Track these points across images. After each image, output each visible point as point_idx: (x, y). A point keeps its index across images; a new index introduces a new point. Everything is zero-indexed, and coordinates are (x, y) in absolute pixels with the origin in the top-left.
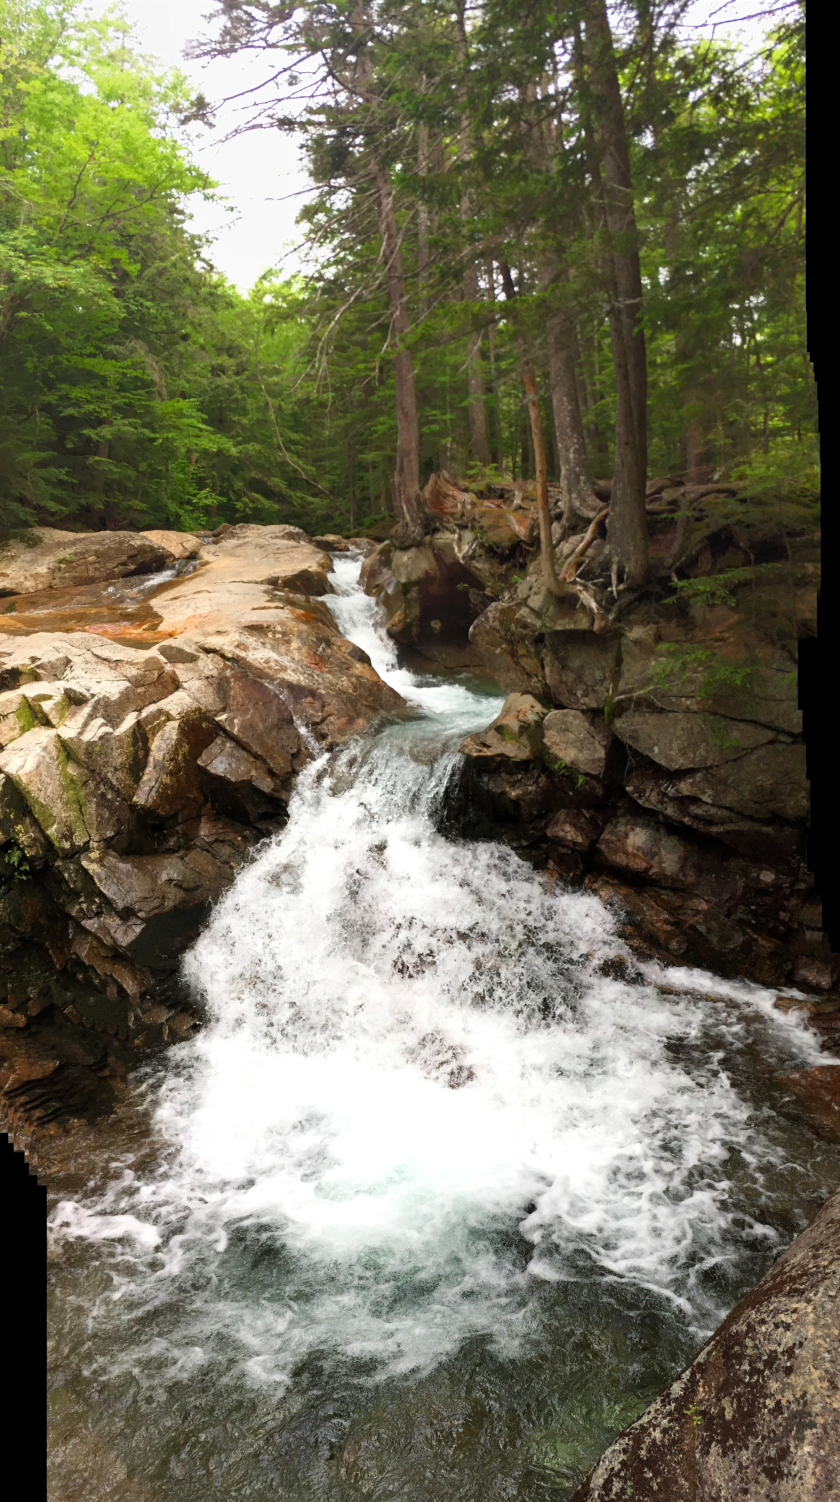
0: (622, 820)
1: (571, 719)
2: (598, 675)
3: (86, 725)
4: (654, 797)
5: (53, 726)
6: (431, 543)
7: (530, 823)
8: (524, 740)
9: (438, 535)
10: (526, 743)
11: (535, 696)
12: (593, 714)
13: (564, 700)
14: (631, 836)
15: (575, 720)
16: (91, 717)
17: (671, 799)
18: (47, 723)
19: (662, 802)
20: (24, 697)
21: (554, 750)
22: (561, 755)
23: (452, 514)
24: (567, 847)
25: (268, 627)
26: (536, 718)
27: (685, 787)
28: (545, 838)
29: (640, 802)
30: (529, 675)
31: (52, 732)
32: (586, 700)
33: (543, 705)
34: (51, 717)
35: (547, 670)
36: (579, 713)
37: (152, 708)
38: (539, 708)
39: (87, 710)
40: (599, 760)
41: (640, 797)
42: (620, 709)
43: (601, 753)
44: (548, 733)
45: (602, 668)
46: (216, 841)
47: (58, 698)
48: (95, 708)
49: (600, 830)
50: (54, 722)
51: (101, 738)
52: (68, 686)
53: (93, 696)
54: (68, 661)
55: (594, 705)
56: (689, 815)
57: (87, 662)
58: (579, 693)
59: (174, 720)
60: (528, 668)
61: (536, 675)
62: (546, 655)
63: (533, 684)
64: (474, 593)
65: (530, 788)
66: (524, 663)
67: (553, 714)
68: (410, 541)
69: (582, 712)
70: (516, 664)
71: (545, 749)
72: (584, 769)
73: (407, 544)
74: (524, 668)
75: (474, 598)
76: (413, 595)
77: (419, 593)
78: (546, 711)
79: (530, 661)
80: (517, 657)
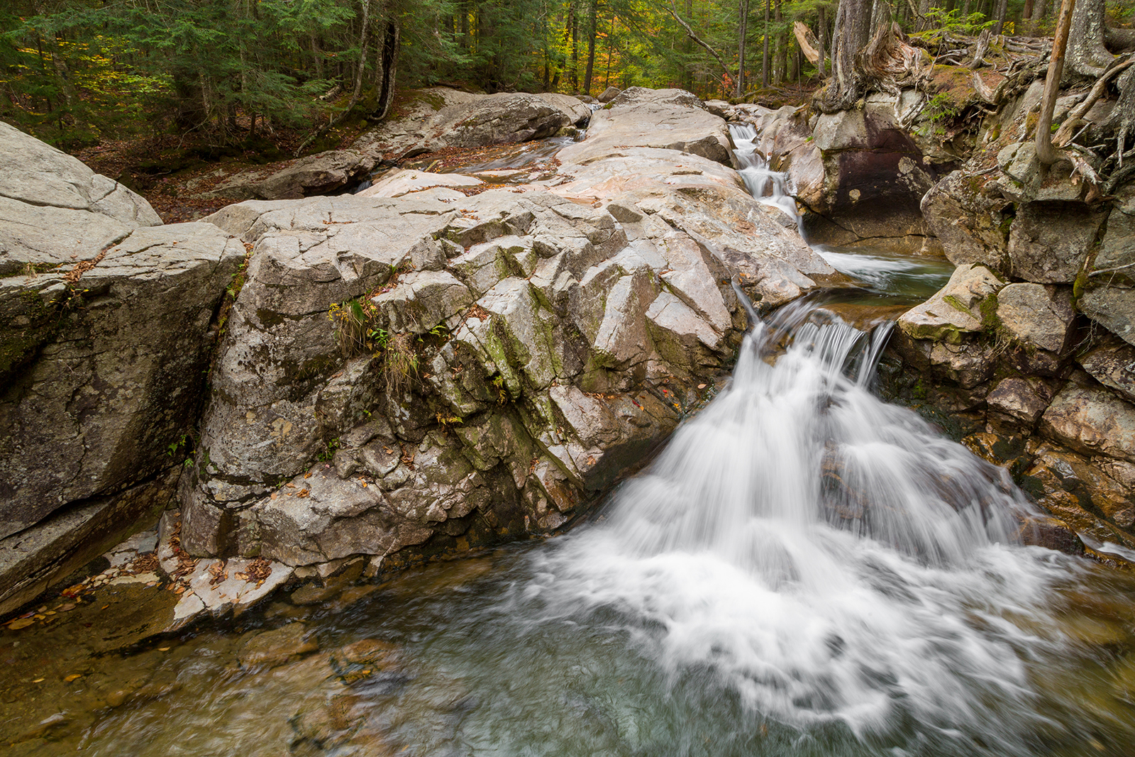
0: (1074, 394)
1: (1030, 292)
2: (1074, 249)
3: (556, 276)
5: (525, 277)
6: (864, 106)
7: (971, 389)
8: (976, 311)
9: (873, 98)
10: (978, 314)
11: (990, 268)
12: (1058, 288)
13: (1024, 273)
14: (1083, 410)
15: (1036, 293)
16: (560, 270)
18: (520, 274)
20: (500, 248)
21: (1008, 323)
22: (1015, 328)
23: (896, 74)
24: (1012, 416)
25: (700, 191)
26: (991, 290)
28: (985, 405)
30: (987, 247)
31: (525, 282)
32: (1051, 273)
33: (998, 277)
34: (524, 268)
35: (1012, 243)
36: (1041, 287)
37: (608, 263)
38: (993, 280)
39: (555, 263)
40: (1058, 336)
42: (1093, 283)
43: (1062, 329)
44: (1002, 306)
45: (1079, 242)
46: (661, 384)
47: (528, 251)
48: (563, 261)
49: (1049, 401)
50: (527, 272)
51: (570, 288)
52: (536, 240)
53: (560, 250)
54: (532, 217)
55: (1062, 279)
57: (549, 218)
58: (1046, 268)
59: (627, 275)
60: (987, 240)
61: (996, 248)
62: (1015, 228)
63: (989, 257)
64: (905, 162)
65: (975, 360)
66: (984, 235)
67: (1010, 288)
68: (840, 105)
69: (1046, 285)
70: (974, 235)
71: (998, 322)
72: (1039, 343)
73: (835, 108)
74: (982, 239)
75: (905, 167)
76: (835, 162)
77: (842, 160)
78: (1000, 284)
79: (992, 234)
80: (976, 229)
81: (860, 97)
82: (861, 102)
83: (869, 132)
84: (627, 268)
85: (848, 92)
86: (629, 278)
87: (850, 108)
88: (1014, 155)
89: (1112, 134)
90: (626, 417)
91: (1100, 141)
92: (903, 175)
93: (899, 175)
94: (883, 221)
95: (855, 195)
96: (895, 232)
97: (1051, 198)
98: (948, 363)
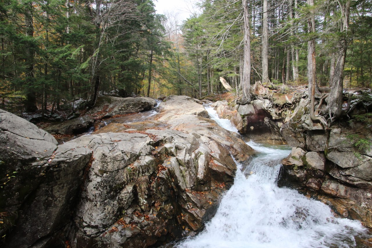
0: (328, 181)
1: (314, 154)
2: (323, 142)
3: (185, 156)
4: (338, 175)
7: (302, 182)
8: (301, 160)
9: (256, 101)
10: (301, 161)
11: (301, 148)
12: (320, 152)
13: (311, 149)
14: (330, 185)
15: (315, 154)
16: (186, 153)
17: (343, 176)
18: (173, 155)
19: (340, 177)
20: (166, 148)
21: (309, 163)
22: (311, 164)
23: (261, 94)
24: (313, 189)
26: (303, 154)
27: (347, 173)
28: (306, 187)
29: (334, 177)
30: (300, 142)
32: (319, 149)
33: (304, 150)
34: (174, 153)
35: (307, 141)
37: (197, 151)
39: (184, 152)
40: (322, 166)
41: (334, 175)
42: (329, 151)
43: (323, 164)
44: (307, 158)
45: (324, 140)
46: (216, 188)
47: (174, 148)
48: (186, 151)
49: (322, 184)
52: (176, 144)
53: (184, 147)
55: (321, 150)
56: (348, 180)
57: (178, 138)
58: (317, 147)
59: (203, 154)
60: (300, 140)
61: (303, 143)
62: (307, 137)
63: (301, 145)
64: (266, 118)
65: (302, 174)
66: (299, 139)
67: (308, 154)
68: (246, 102)
69: (317, 152)
70: (296, 139)
71: (307, 163)
72: (318, 168)
73: (245, 103)
74: (299, 140)
75: (266, 120)
76: (246, 118)
77: (248, 118)
78: (305, 152)
79: (301, 139)
80: (297, 138)
81: (252, 100)
82: (252, 102)
83: (255, 110)
84: (202, 152)
85: (249, 99)
86: (204, 155)
87: (249, 103)
88: (305, 118)
89: (327, 113)
90: (210, 199)
91: (325, 115)
92: (266, 122)
93: (265, 122)
94: (261, 135)
95: (252, 128)
96: (264, 138)
97: (316, 129)
98: (295, 175)
